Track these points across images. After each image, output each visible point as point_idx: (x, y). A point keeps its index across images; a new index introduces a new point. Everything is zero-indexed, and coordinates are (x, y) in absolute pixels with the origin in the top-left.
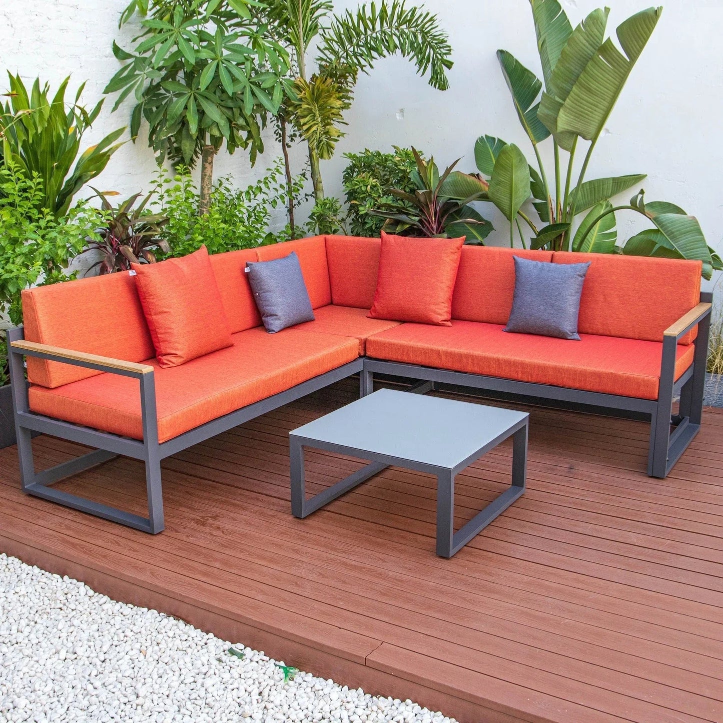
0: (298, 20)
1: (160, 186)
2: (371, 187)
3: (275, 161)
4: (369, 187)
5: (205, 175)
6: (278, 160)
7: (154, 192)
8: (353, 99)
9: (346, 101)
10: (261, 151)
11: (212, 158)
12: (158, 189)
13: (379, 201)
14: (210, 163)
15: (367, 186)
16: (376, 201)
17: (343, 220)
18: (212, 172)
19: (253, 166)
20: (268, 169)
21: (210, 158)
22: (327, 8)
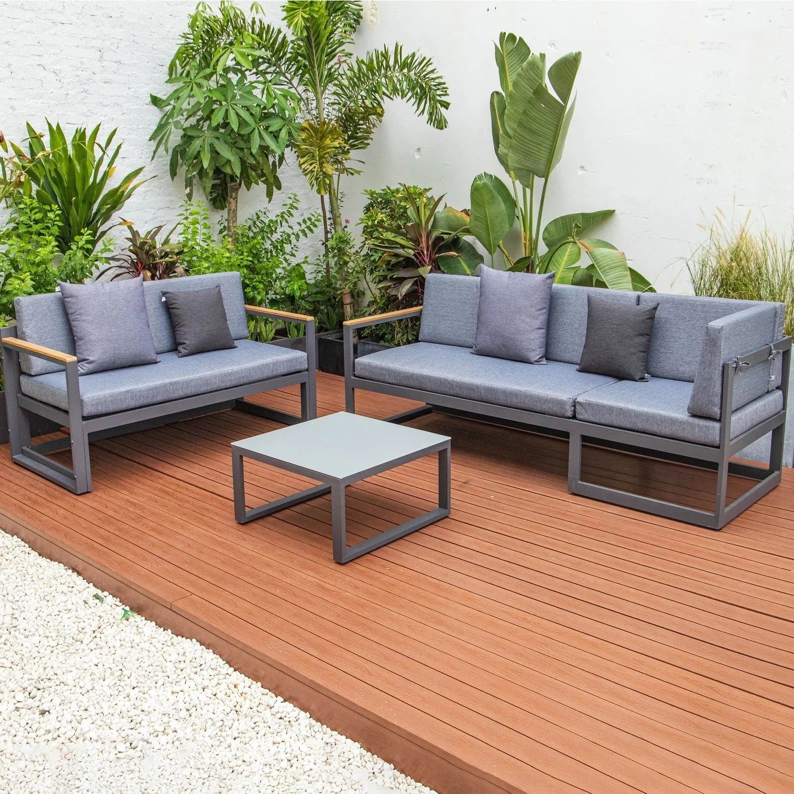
0: (313, 67)
1: (186, 218)
2: (378, 222)
3: (290, 198)
4: (376, 221)
5: (230, 210)
6: (292, 196)
7: (179, 224)
8: (372, 139)
9: (366, 142)
10: (279, 188)
11: (237, 194)
12: (185, 222)
13: (384, 235)
14: (234, 199)
15: (374, 220)
16: (382, 235)
17: (357, 252)
18: (236, 206)
19: (270, 201)
20: (283, 205)
21: (234, 194)
22: (346, 56)
